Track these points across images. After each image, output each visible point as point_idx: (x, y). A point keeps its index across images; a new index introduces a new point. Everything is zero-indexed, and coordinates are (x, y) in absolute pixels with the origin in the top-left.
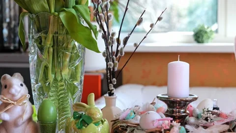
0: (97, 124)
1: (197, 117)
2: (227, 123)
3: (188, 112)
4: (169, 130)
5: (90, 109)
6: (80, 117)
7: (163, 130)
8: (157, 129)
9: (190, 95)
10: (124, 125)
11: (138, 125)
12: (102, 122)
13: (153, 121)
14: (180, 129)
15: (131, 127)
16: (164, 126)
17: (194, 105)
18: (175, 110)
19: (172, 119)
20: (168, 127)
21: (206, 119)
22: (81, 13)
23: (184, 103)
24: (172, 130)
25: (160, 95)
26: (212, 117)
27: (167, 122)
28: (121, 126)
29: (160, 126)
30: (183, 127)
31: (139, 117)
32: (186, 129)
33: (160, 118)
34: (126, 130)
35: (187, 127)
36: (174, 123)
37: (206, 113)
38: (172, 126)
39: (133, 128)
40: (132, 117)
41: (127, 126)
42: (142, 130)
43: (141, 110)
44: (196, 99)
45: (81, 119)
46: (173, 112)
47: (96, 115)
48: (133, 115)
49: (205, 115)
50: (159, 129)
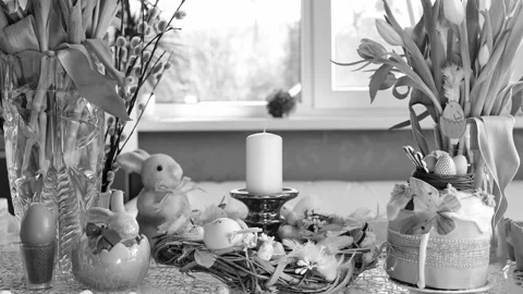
0: (129, 244)
1: (296, 226)
2: (347, 234)
3: (282, 217)
4: (256, 249)
5: (116, 218)
6: (99, 232)
7: (245, 250)
8: (236, 249)
9: (284, 190)
10: (177, 243)
11: (201, 242)
12: (138, 240)
13: (229, 235)
14: (274, 246)
15: (188, 246)
16: (246, 242)
17: (289, 206)
18: (260, 214)
19: (261, 230)
20: (254, 245)
21: (311, 228)
22: (97, 54)
23: (276, 203)
24: (261, 248)
25: (235, 191)
26: (321, 223)
28: (171, 246)
29: (240, 244)
30: (279, 243)
31: (201, 230)
32: (284, 246)
33: (240, 229)
34: (181, 252)
35: (287, 242)
36: (264, 237)
37: (310, 218)
38: (260, 243)
39: (192, 249)
40: (190, 228)
41: (182, 247)
42: (210, 251)
43: (203, 217)
44: (295, 195)
45: (100, 237)
46: (258, 218)
47: (128, 227)
48: (190, 226)
49: (308, 222)
50: (240, 249)
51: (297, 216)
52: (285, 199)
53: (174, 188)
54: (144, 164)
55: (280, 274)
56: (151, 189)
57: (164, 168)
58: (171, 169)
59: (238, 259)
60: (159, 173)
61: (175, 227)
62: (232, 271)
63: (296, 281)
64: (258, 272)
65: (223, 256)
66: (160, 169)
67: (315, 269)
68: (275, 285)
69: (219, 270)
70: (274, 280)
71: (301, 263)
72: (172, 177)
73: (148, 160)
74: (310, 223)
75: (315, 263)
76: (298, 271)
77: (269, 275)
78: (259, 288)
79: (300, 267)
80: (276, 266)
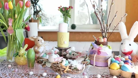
1: (70, 54)
2: (82, 57)
3: (67, 53)
7: (59, 63)
8: (56, 62)
10: (42, 60)
11: (48, 60)
13: (55, 59)
14: (66, 61)
16: (59, 60)
18: (62, 52)
19: (62, 57)
20: (61, 61)
23: (66, 50)
24: (63, 62)
26: (76, 54)
27: (60, 59)
28: (40, 61)
31: (48, 56)
33: (57, 57)
35: (68, 60)
36: (64, 59)
38: (62, 61)
39: (45, 62)
40: (45, 56)
41: (43, 61)
42: (50, 62)
43: (48, 52)
44: (70, 47)
48: (45, 55)
49: (73, 53)
50: (57, 62)
51: (70, 52)
52: (68, 49)
53: (42, 45)
54: (35, 39)
55: (67, 69)
56: (36, 45)
57: (40, 40)
58: (41, 41)
59: (57, 65)
60: (38, 41)
61: (41, 55)
62: (55, 68)
63: (71, 70)
64: (62, 69)
65: (53, 64)
66: (39, 40)
67: (76, 67)
68: (66, 71)
69: (52, 67)
70: (66, 70)
71: (72, 66)
72: (42, 42)
73: (36, 38)
74: (73, 54)
75: (76, 66)
76: (72, 68)
77: (64, 69)
78: (62, 73)
79: (72, 67)
80: (66, 67)
